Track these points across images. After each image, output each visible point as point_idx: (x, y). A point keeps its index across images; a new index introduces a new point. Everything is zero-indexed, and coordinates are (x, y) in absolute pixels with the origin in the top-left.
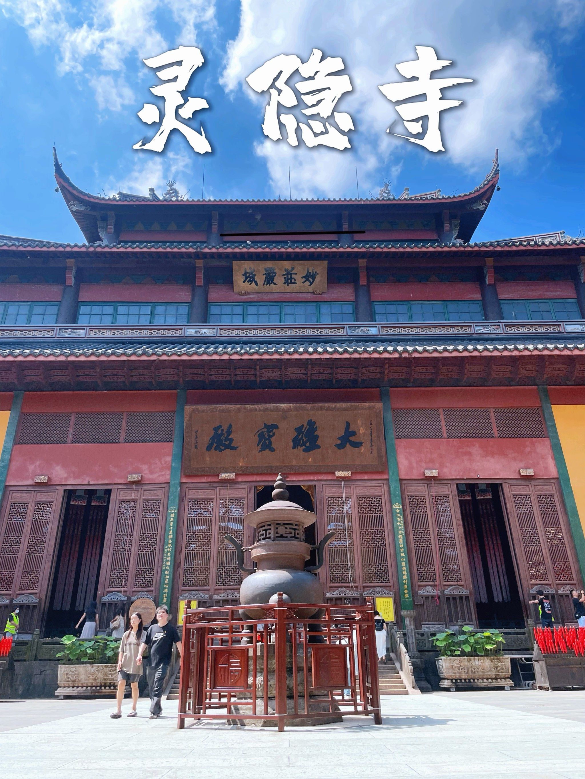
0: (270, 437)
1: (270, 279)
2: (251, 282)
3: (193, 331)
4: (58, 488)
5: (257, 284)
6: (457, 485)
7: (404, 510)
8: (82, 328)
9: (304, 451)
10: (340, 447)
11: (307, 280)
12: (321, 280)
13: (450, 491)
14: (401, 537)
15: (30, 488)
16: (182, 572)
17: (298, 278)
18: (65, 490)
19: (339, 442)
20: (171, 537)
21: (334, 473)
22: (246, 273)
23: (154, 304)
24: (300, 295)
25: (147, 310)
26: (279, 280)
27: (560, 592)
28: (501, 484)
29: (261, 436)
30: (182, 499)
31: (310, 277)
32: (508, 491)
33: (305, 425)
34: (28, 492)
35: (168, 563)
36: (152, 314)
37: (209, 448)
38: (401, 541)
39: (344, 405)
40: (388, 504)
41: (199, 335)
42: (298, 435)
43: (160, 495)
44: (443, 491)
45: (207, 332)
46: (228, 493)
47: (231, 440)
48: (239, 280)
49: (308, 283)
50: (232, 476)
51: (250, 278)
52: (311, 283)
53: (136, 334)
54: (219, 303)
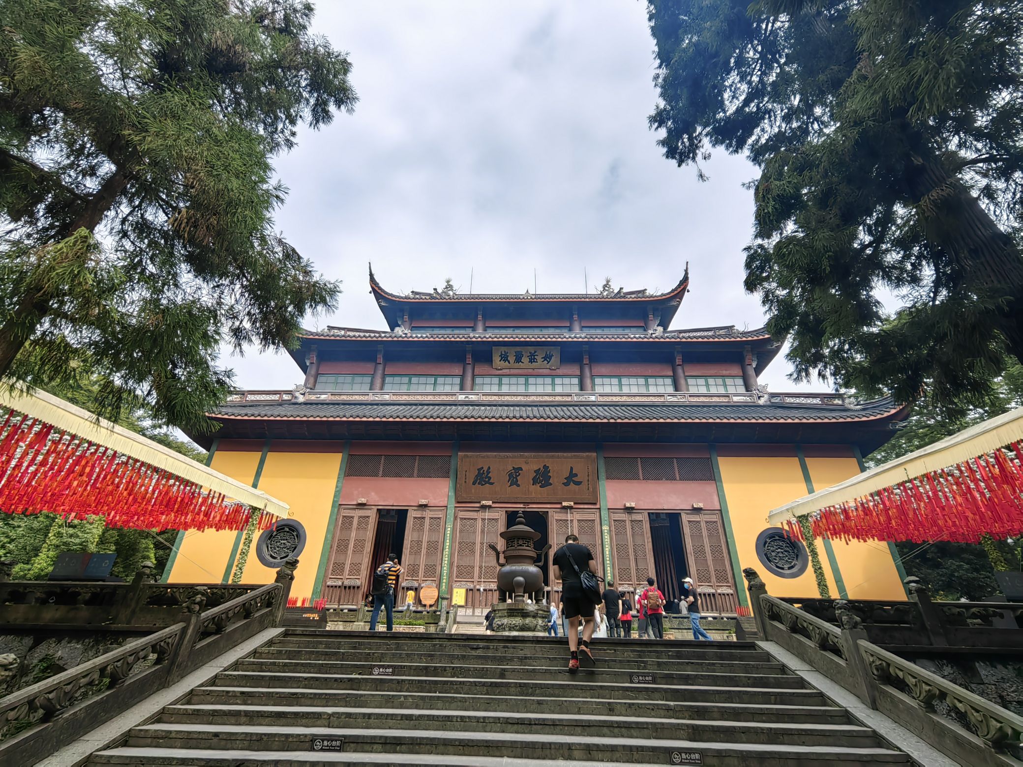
0: (517, 476)
1: (518, 360)
2: (505, 361)
3: (464, 396)
4: (373, 507)
5: (509, 363)
6: (649, 513)
7: (610, 530)
8: (387, 394)
9: (540, 487)
10: (565, 484)
11: (545, 360)
12: (556, 359)
13: (644, 517)
14: (607, 549)
15: (355, 507)
16: (455, 568)
17: (539, 359)
18: (378, 509)
19: (566, 481)
20: (448, 544)
21: (561, 503)
22: (502, 354)
23: (436, 376)
24: (541, 371)
25: (432, 380)
26: (525, 360)
27: (719, 591)
28: (680, 514)
29: (510, 475)
30: (455, 518)
31: (547, 358)
32: (685, 518)
33: (542, 468)
34: (354, 509)
35: (446, 562)
36: (435, 384)
37: (474, 483)
38: (607, 553)
39: (569, 454)
40: (599, 526)
41: (467, 399)
42: (536, 476)
43: (440, 514)
44: (638, 517)
45: (473, 398)
46: (487, 515)
47: (490, 478)
48: (496, 359)
49: (546, 362)
50: (490, 503)
51: (504, 358)
52: (548, 362)
53: (425, 398)
54: (482, 376)
